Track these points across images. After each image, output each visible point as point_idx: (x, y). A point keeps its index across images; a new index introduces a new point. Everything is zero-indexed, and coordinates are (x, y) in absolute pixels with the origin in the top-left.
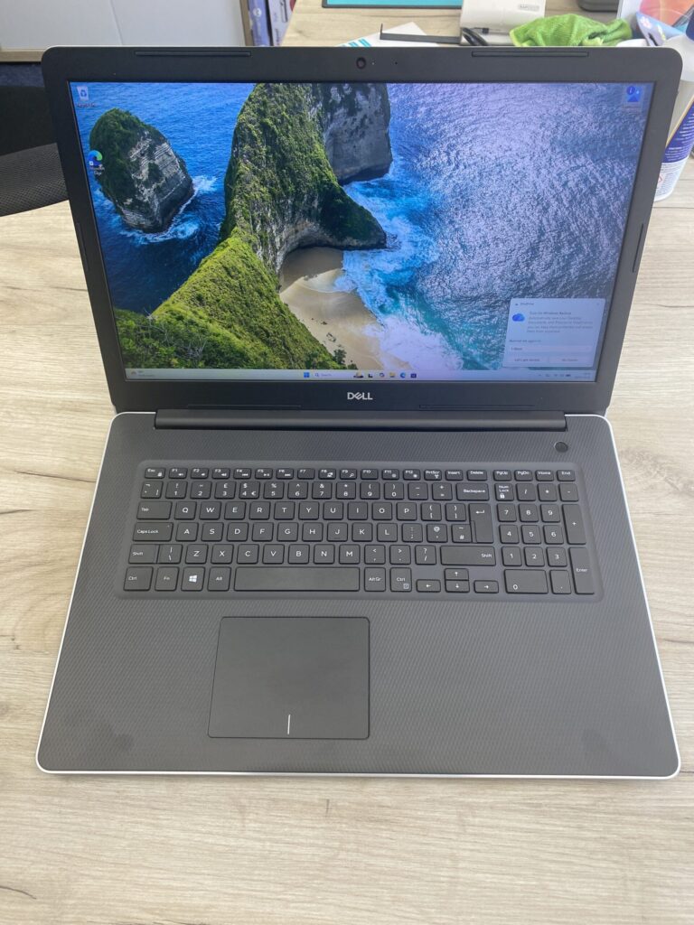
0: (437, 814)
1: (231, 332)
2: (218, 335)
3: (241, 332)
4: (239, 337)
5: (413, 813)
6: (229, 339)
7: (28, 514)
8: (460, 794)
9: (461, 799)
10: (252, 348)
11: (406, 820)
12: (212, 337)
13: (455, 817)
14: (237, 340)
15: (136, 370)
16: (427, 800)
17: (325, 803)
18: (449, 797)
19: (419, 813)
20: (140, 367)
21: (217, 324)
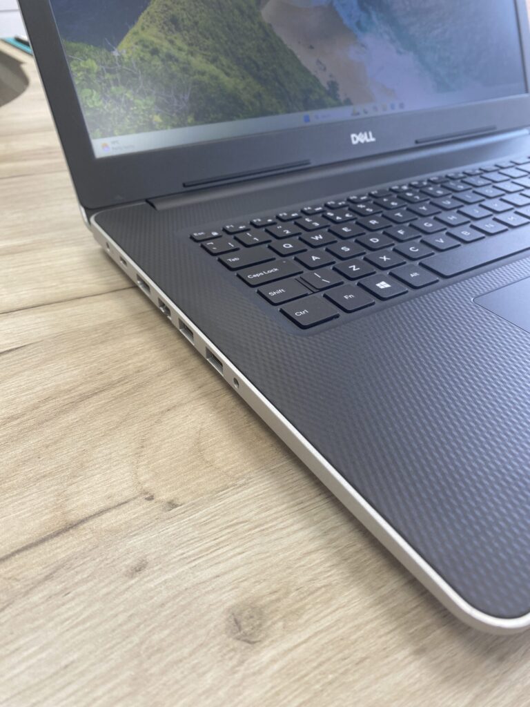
1: (217, 67)
2: (203, 73)
3: (229, 67)
4: (227, 74)
6: (216, 78)
10: (245, 89)
12: (197, 77)
14: (227, 78)
15: (108, 141)
20: (112, 134)
21: (199, 58)
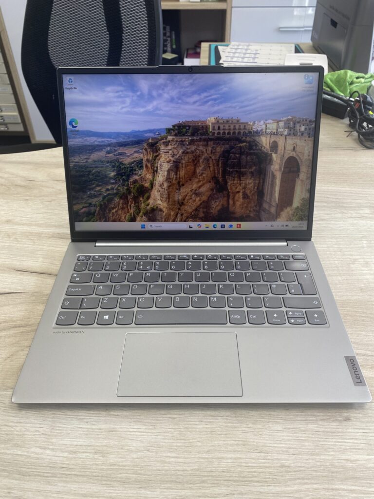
7: (19, 295)
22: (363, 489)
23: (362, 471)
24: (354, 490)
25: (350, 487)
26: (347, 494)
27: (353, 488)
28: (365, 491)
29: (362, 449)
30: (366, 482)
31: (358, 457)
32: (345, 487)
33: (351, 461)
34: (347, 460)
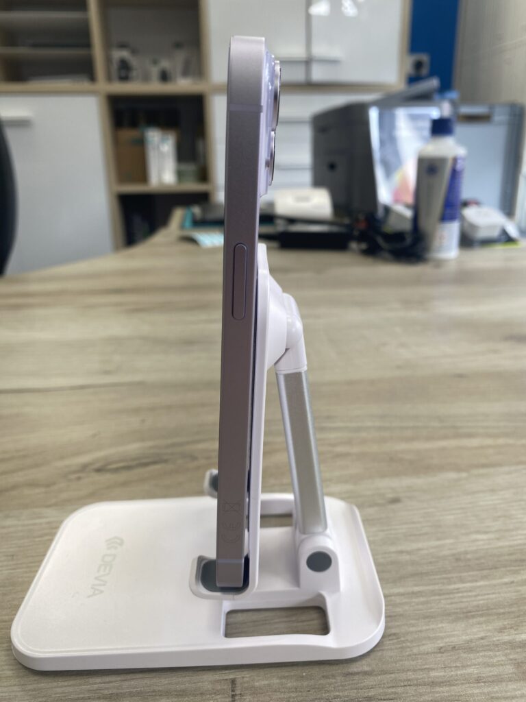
0: (470, 670)
5: (420, 675)
8: (501, 630)
9: (506, 638)
11: (411, 690)
13: (509, 669)
16: (441, 650)
17: (227, 687)
18: (482, 638)
19: (433, 674)
22: (436, 587)
23: (431, 563)
24: (419, 592)
25: (410, 589)
26: (406, 600)
27: (416, 589)
28: (441, 590)
29: (426, 534)
30: (439, 577)
31: (420, 545)
32: (401, 590)
33: (408, 553)
34: (401, 552)
